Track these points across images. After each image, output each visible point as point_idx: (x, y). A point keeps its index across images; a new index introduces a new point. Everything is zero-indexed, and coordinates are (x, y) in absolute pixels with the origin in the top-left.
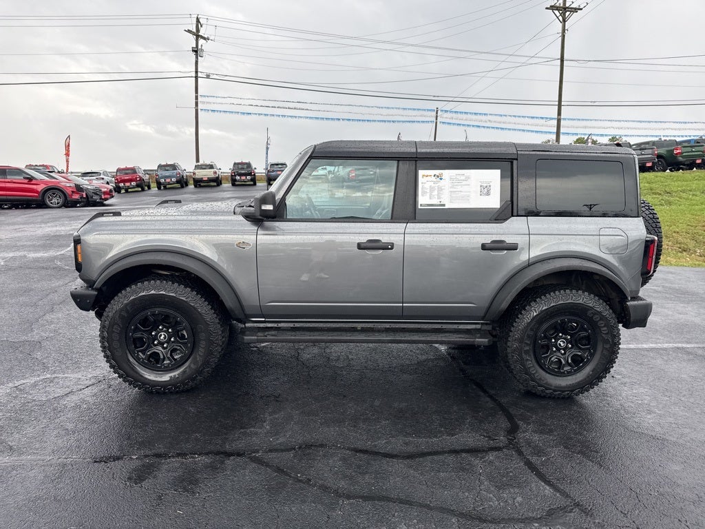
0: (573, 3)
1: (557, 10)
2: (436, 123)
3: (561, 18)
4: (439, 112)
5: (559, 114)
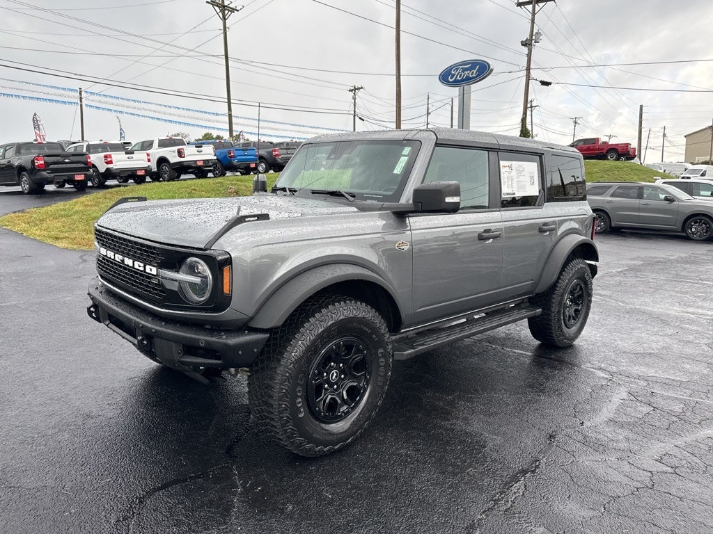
0: (231, 2)
1: (217, 6)
2: (81, 106)
3: (221, 14)
4: (83, 93)
5: (230, 109)
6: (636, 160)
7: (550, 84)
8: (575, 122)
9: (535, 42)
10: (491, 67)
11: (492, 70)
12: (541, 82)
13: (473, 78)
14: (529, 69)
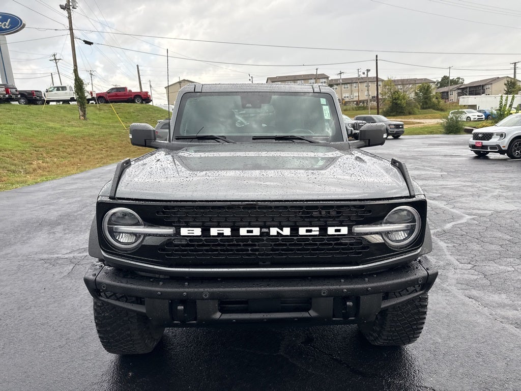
6: (151, 103)
7: (92, 43)
8: (91, 74)
9: (73, 8)
10: (23, 22)
11: (24, 25)
12: (84, 41)
13: (6, 29)
14: (72, 30)
